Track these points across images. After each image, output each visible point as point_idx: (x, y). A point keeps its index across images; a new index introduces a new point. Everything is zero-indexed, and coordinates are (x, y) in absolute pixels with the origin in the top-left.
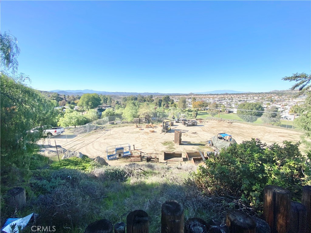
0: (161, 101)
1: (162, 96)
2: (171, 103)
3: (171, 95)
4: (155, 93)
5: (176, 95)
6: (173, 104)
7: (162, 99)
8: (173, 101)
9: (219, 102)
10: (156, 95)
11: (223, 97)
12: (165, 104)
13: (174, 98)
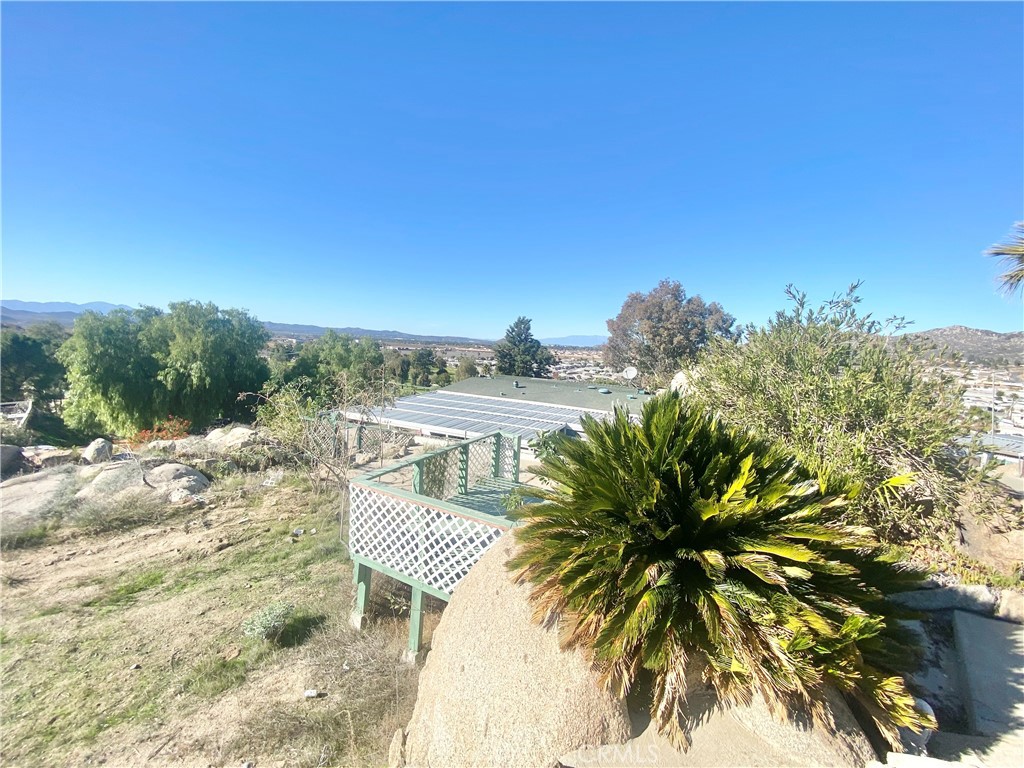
0: (409, 364)
1: (410, 342)
2: (437, 370)
3: (439, 341)
4: (384, 332)
5: (457, 344)
6: (443, 375)
7: (411, 360)
8: (444, 364)
9: (569, 372)
10: (390, 340)
11: (585, 356)
12: (420, 373)
13: (448, 353)
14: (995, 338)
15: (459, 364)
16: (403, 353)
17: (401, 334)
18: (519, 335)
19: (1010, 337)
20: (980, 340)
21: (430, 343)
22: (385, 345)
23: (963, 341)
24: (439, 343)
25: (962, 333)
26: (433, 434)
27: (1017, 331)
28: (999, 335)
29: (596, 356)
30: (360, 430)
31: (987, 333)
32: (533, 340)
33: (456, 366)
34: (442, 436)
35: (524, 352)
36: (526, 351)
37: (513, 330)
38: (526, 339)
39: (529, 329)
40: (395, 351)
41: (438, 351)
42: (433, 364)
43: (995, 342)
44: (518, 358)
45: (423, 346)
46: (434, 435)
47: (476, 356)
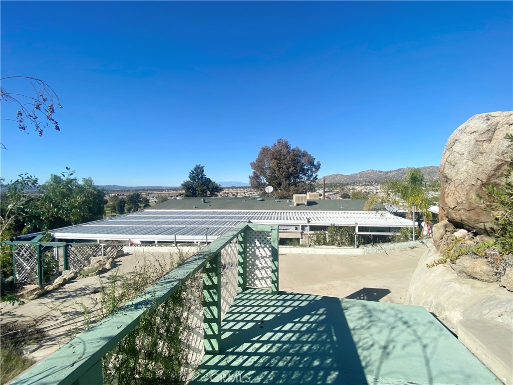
0: (124, 202)
1: (125, 191)
2: (143, 205)
3: (144, 189)
5: (155, 190)
7: (126, 200)
8: (148, 201)
10: (112, 191)
11: (227, 192)
12: (132, 208)
13: (150, 195)
14: (383, 173)
15: (157, 200)
16: (120, 197)
17: (119, 187)
18: (198, 175)
19: (387, 173)
20: (378, 175)
21: (138, 191)
22: (108, 193)
23: (372, 175)
24: (143, 190)
25: (372, 172)
26: (142, 242)
27: (389, 170)
28: (384, 172)
29: (232, 191)
30: (66, 247)
31: (380, 172)
32: (206, 178)
33: (155, 201)
34: (151, 243)
35: (201, 185)
36: (203, 184)
37: (193, 173)
38: (202, 177)
39: (203, 171)
40: (115, 196)
41: (144, 194)
42: (141, 202)
43: (383, 175)
44: (198, 189)
45: (134, 192)
46: (144, 243)
47: (167, 195)
